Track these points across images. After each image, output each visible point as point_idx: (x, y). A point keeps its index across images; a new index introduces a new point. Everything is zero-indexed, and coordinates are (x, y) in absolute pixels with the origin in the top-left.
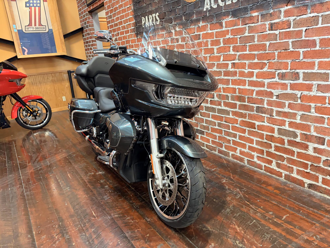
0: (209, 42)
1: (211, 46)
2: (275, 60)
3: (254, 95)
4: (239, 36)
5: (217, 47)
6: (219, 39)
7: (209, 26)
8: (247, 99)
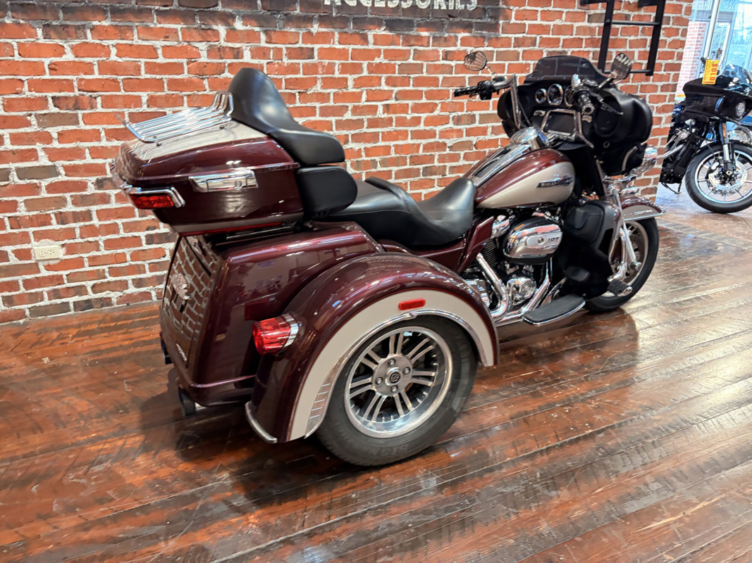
0: (337, 66)
1: (340, 73)
2: (450, 100)
3: (421, 152)
4: (399, 62)
5: (356, 76)
6: (360, 62)
7: (337, 35)
8: (408, 160)
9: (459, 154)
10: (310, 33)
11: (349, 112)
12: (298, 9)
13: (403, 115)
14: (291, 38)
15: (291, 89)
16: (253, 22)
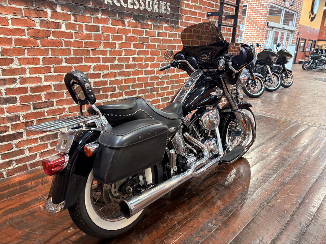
0: (111, 36)
1: (112, 40)
2: (160, 56)
3: (149, 81)
4: (139, 36)
5: (120, 42)
6: (122, 35)
7: (110, 19)
8: (143, 85)
9: (164, 81)
10: (97, 18)
11: (117, 61)
12: (91, 5)
13: (141, 63)
14: (87, 20)
15: (88, 48)
16: (67, 9)
